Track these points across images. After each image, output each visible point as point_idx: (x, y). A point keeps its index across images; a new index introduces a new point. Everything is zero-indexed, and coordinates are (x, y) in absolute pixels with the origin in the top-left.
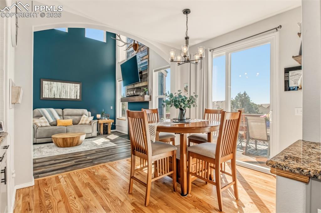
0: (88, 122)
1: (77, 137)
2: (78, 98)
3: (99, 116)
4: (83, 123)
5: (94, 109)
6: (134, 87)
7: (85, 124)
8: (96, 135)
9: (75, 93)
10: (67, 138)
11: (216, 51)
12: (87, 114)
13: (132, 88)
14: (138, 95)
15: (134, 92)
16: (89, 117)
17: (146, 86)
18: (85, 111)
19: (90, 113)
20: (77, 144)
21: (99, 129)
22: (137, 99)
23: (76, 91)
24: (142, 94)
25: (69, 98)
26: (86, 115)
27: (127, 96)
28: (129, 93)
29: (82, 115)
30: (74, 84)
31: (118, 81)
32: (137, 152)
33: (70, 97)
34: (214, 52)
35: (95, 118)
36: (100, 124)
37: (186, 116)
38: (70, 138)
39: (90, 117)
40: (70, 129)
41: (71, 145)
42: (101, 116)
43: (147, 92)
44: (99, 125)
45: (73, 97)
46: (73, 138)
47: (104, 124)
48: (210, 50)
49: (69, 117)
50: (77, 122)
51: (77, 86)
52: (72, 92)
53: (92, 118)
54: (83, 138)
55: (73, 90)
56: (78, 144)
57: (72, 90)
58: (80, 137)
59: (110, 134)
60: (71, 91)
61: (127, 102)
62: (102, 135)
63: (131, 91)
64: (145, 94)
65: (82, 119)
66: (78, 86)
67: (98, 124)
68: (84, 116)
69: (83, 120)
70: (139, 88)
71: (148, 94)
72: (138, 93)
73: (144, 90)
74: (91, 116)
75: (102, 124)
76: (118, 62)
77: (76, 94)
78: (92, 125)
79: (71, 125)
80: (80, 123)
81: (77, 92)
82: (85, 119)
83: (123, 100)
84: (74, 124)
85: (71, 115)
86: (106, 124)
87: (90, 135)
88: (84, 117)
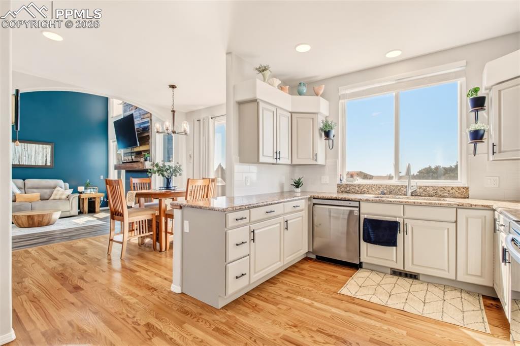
0: (64, 197)
1: (48, 214)
2: (49, 164)
3: (81, 189)
4: (57, 197)
5: (74, 180)
6: (132, 151)
7: (60, 199)
8: (77, 214)
9: (43, 157)
10: (33, 216)
11: (217, 119)
12: (63, 187)
13: (129, 153)
14: (137, 162)
15: (133, 157)
16: (65, 190)
17: (148, 151)
18: (61, 182)
19: (67, 185)
20: (48, 224)
21: (81, 207)
22: (136, 166)
23: (45, 155)
24: (142, 160)
25: (33, 164)
26: (61, 188)
27: (123, 163)
28: (126, 158)
29: (55, 188)
30: (41, 145)
31: (111, 141)
32: (116, 217)
33: (36, 163)
34: (216, 120)
35: (75, 191)
36: (83, 199)
37: (172, 184)
38: (38, 215)
39: (67, 190)
40: (35, 205)
41: (40, 224)
42: (85, 189)
43: (148, 158)
44: (81, 201)
45: (40, 163)
46: (43, 216)
47: (89, 199)
48: (212, 118)
49: (35, 190)
50: (46, 197)
51: (46, 148)
52: (39, 157)
53: (71, 191)
54: (56, 215)
55: (41, 153)
56: (50, 223)
57: (39, 154)
58: (52, 214)
59: (99, 212)
60: (37, 154)
61: (124, 170)
62: (85, 213)
63: (129, 156)
64: (146, 160)
65: (54, 193)
66: (48, 148)
67: (81, 199)
68: (58, 188)
69: (56, 194)
70: (139, 153)
71: (150, 161)
72: (138, 159)
73: (144, 156)
74: (70, 188)
75: (86, 198)
76: (111, 116)
77: (45, 159)
78: (71, 200)
79: (38, 200)
80: (52, 198)
81: (46, 157)
82: (60, 193)
83: (116, 168)
84: (42, 199)
85: (37, 188)
86: (93, 200)
87: (68, 214)
88: (59, 191)
